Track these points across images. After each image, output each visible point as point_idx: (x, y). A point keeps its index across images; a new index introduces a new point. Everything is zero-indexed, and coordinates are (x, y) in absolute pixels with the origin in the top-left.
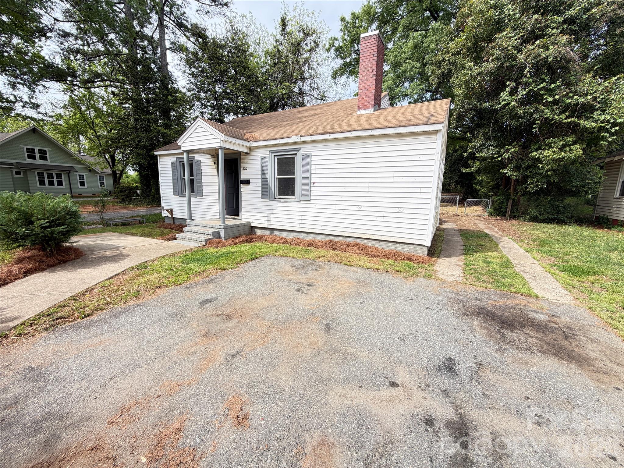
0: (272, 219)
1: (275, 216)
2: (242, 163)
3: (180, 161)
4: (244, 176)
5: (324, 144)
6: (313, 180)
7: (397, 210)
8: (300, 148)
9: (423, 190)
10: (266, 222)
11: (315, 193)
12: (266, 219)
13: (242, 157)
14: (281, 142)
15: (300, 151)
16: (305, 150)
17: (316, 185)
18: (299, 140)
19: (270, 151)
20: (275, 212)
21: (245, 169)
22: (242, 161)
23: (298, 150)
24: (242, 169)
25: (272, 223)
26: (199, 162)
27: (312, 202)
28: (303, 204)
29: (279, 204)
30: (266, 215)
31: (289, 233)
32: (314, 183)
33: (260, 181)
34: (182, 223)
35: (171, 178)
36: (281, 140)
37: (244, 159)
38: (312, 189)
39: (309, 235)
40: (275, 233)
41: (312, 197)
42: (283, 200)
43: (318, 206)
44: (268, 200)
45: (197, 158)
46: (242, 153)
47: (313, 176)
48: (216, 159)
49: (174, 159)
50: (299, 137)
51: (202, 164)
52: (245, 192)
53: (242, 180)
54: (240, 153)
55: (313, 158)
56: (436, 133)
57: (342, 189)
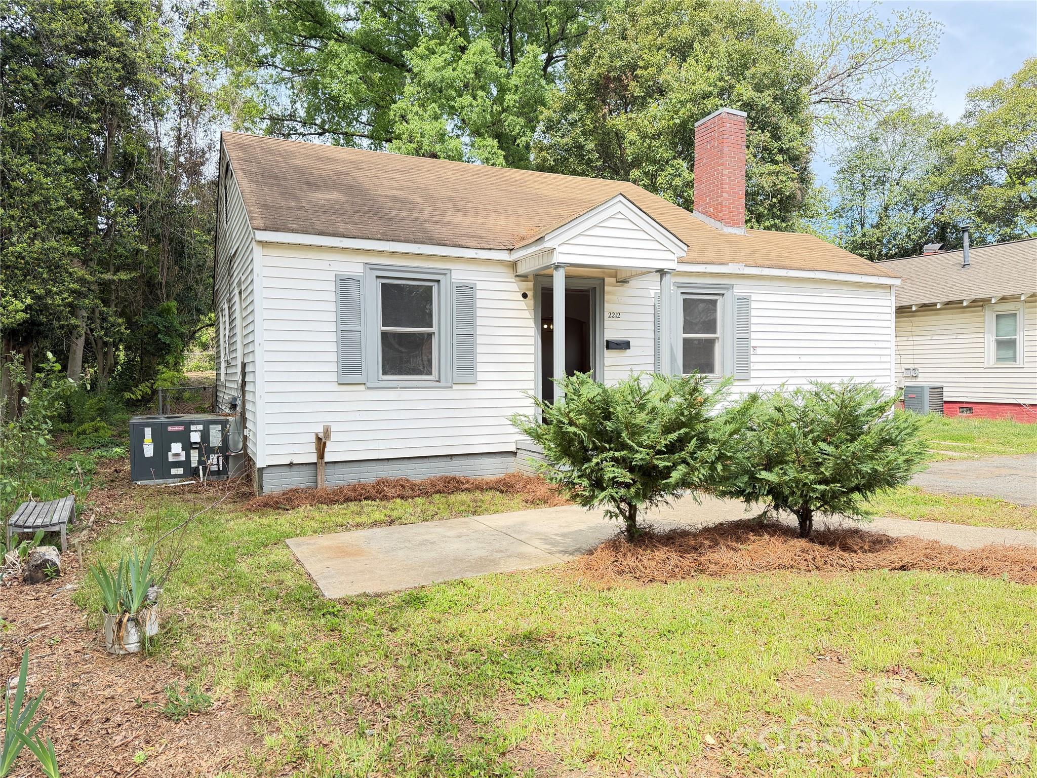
2: (608, 302)
3: (377, 277)
4: (611, 330)
6: (753, 343)
8: (733, 285)
11: (756, 366)
13: (606, 288)
15: (730, 291)
16: (741, 289)
17: (759, 351)
18: (741, 272)
19: (674, 283)
21: (616, 315)
22: (606, 297)
23: (728, 289)
24: (606, 315)
26: (467, 291)
27: (753, 381)
28: (737, 387)
32: (754, 348)
33: (651, 343)
34: (362, 475)
35: (331, 327)
37: (613, 293)
38: (753, 358)
41: (753, 374)
45: (460, 275)
46: (607, 280)
47: (753, 336)
48: (531, 284)
49: (354, 267)
50: (741, 266)
51: (479, 295)
52: (613, 368)
53: (607, 342)
54: (603, 279)
55: (753, 305)
56: (890, 287)
57: (796, 359)
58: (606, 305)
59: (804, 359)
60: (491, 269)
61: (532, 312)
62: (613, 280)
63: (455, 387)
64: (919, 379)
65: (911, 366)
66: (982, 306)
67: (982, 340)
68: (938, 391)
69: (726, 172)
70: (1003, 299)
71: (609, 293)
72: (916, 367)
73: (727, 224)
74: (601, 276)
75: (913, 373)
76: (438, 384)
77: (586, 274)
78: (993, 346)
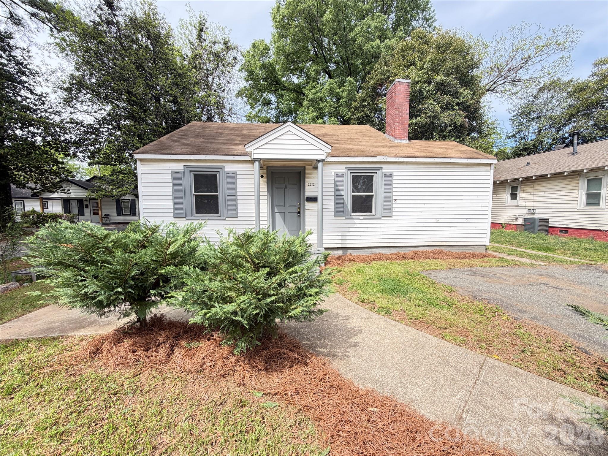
0: (348, 238)
1: (351, 234)
2: (307, 178)
3: (191, 171)
4: (309, 192)
5: (405, 166)
6: (394, 198)
7: (466, 221)
8: (382, 168)
9: (483, 205)
10: (340, 242)
11: (397, 209)
12: (340, 238)
13: (307, 171)
14: (364, 160)
15: (381, 170)
16: (386, 169)
17: (398, 201)
18: (385, 160)
19: (346, 168)
20: (351, 230)
21: (312, 185)
22: (307, 176)
23: (379, 169)
24: (307, 184)
25: (348, 241)
26: (233, 175)
27: (394, 217)
28: (384, 220)
29: (357, 221)
30: (340, 234)
31: (367, 250)
32: (395, 200)
33: (333, 198)
35: (171, 193)
36: (364, 158)
37: (310, 174)
38: (394, 205)
39: (389, 249)
40: (349, 252)
41: (394, 213)
42: (361, 218)
43: (399, 221)
44: (344, 218)
45: (229, 168)
46: (307, 167)
47: (394, 193)
48: (265, 171)
49: (179, 167)
50: (385, 157)
51: (238, 177)
52: (310, 211)
53: (307, 198)
54: (305, 167)
55: (395, 177)
56: (490, 165)
57: (423, 205)
58: (306, 180)
59: (427, 205)
60: (245, 165)
61: (266, 184)
62: (311, 167)
63: (227, 219)
64: (536, 215)
65: (532, 208)
66: (578, 175)
67: (577, 193)
68: (545, 221)
69: (397, 112)
70: (593, 170)
71: (308, 174)
72: (534, 208)
73: (397, 138)
74: (304, 165)
75: (532, 212)
76: (219, 218)
77: (295, 165)
78: (584, 197)
